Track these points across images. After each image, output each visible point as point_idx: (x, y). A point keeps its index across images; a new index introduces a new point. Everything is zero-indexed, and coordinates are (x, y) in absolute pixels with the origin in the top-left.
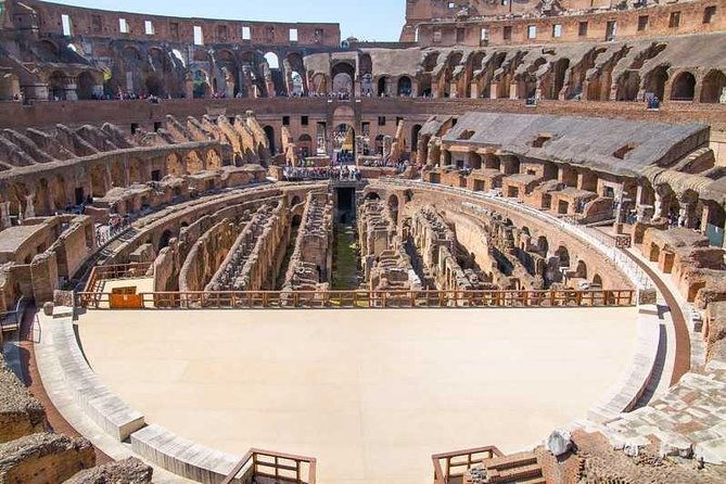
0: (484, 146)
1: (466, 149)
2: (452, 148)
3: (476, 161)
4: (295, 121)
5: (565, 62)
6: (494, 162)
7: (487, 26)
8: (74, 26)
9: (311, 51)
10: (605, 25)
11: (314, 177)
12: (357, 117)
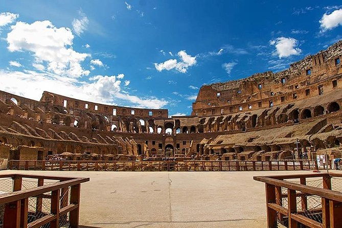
0: (227, 145)
1: (220, 147)
2: (214, 148)
3: (224, 151)
4: (150, 143)
5: (255, 116)
6: (232, 150)
7: (223, 108)
8: (68, 104)
9: (157, 119)
10: (268, 102)
11: (156, 160)
12: (175, 141)
